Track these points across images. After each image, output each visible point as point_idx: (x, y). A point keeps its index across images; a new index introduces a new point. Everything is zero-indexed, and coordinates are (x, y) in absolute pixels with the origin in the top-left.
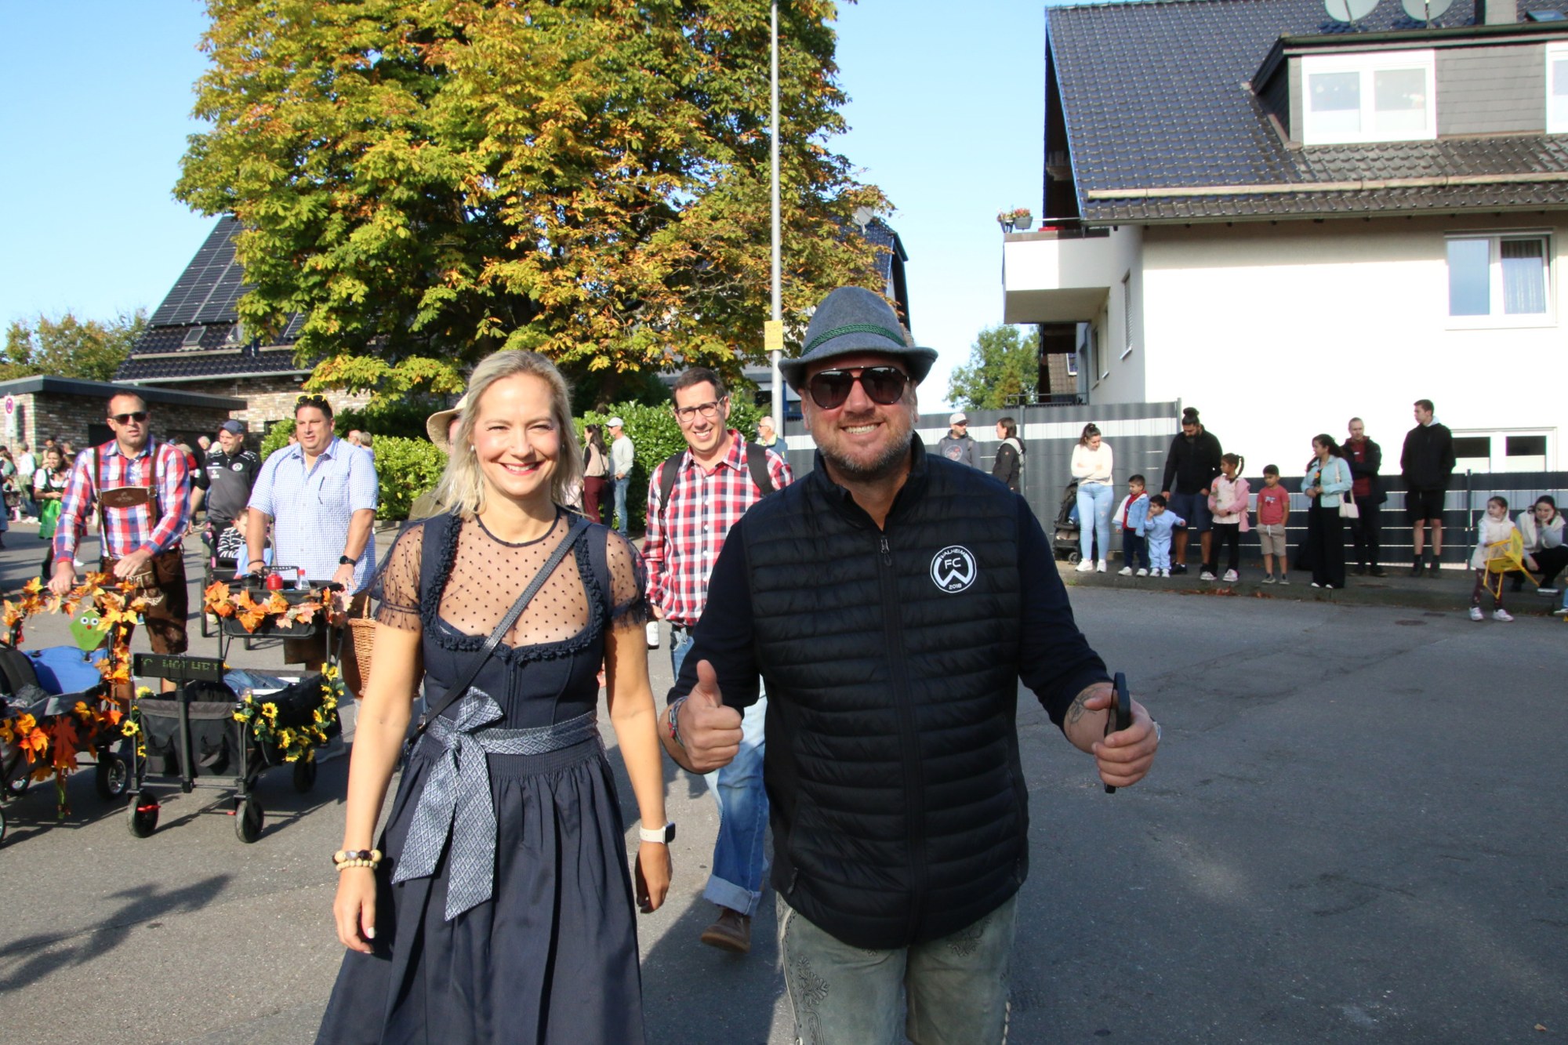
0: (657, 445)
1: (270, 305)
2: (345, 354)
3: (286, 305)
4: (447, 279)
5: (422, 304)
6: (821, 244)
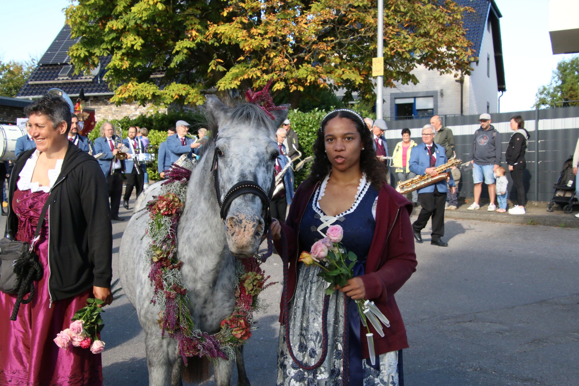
0: (308, 136)
1: (88, 51)
2: (134, 81)
3: (97, 51)
4: (189, 35)
5: (174, 52)
6: (422, 7)
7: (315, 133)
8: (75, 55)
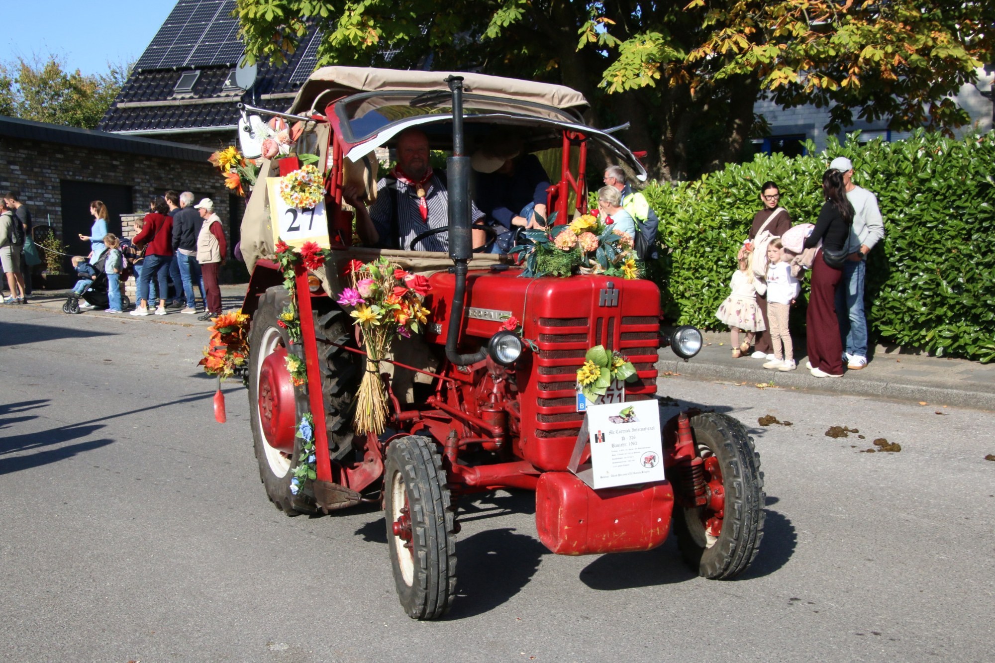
7: (938, 193)
8: (251, 16)
